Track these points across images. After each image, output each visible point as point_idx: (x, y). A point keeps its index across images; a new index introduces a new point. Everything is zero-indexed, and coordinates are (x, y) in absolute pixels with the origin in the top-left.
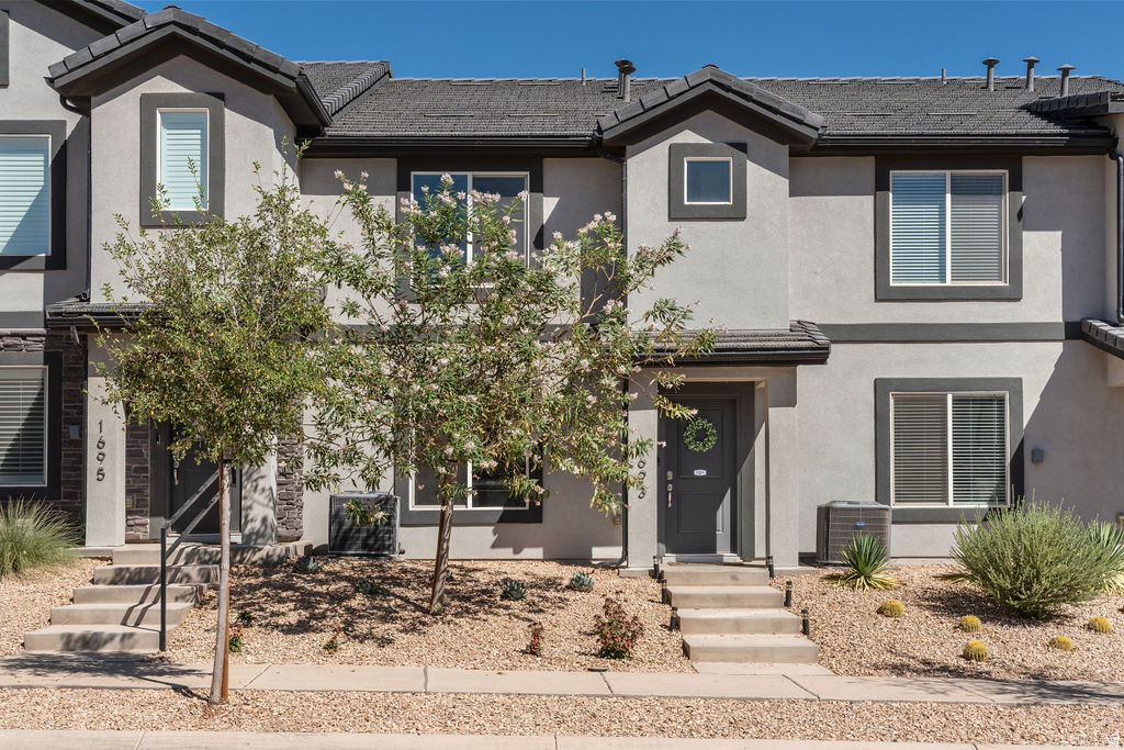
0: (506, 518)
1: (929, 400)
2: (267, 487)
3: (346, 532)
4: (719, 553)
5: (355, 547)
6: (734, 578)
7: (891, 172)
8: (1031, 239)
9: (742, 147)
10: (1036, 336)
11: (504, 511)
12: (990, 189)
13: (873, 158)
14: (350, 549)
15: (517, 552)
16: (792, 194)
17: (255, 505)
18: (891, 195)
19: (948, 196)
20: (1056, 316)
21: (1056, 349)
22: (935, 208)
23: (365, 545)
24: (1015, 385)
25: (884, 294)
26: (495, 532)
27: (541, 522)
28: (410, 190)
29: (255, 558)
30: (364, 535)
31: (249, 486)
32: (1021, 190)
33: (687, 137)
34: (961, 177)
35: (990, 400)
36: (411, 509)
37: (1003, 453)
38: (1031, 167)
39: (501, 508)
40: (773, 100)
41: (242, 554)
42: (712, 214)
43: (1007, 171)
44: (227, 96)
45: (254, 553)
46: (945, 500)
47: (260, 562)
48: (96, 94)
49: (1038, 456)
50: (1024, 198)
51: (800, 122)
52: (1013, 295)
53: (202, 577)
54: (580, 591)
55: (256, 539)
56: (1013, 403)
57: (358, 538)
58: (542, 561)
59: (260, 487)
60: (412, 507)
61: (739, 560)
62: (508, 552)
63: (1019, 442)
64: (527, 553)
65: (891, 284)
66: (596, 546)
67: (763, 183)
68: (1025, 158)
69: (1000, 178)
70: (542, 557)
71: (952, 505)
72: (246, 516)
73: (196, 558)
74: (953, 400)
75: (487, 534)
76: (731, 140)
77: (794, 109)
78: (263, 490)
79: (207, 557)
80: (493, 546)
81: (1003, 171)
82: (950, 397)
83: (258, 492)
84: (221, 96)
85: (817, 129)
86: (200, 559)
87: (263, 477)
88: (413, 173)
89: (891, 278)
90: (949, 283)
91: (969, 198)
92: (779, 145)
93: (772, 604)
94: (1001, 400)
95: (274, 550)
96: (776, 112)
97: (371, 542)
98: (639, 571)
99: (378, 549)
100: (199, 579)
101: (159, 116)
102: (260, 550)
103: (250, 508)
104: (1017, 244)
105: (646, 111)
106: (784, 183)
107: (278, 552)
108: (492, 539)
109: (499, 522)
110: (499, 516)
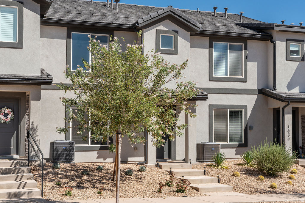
0: (101, 149)
1: (223, 111)
2: (39, 139)
3: (59, 154)
4: (165, 158)
5: (63, 159)
6: (182, 166)
7: (214, 42)
8: (249, 64)
9: (177, 32)
10: (251, 93)
11: (101, 146)
12: (239, 49)
13: (209, 37)
14: (60, 160)
15: (105, 159)
16: (191, 47)
18: (213, 49)
19: (228, 50)
20: (255, 87)
21: (255, 97)
22: (224, 54)
24: (245, 107)
25: (211, 79)
26: (98, 153)
30: (65, 155)
32: (247, 50)
33: (161, 27)
34: (232, 45)
35: (238, 111)
37: (241, 127)
38: (250, 43)
39: (100, 145)
40: (188, 18)
41: (31, 163)
42: (168, 52)
43: (243, 44)
44: (24, 3)
45: (35, 162)
46: (227, 141)
47: (37, 165)
49: (251, 128)
50: (248, 52)
51: (195, 26)
52: (245, 80)
53: (28, 171)
54: (143, 172)
56: (245, 112)
57: (63, 156)
61: (171, 161)
62: (102, 160)
63: (246, 124)
64: (108, 160)
65: (214, 76)
66: (129, 157)
67: (183, 43)
68: (248, 40)
69: (241, 46)
70: (112, 161)
71: (229, 143)
73: (19, 164)
74: (230, 111)
75: (95, 154)
76: (174, 30)
77: (194, 22)
79: (22, 164)
80: (97, 158)
81: (242, 44)
82: (229, 110)
84: (22, 3)
85: (200, 28)
86: (20, 165)
87: (37, 136)
88: (72, 33)
89: (213, 74)
90: (228, 76)
91: (233, 51)
92: (187, 32)
93: (201, 174)
94: (241, 111)
96: (189, 22)
97: (67, 157)
98: (152, 165)
100: (27, 172)
104: (246, 65)
105: (152, 19)
106: (188, 44)
108: (97, 155)
109: (99, 150)
110: (99, 148)
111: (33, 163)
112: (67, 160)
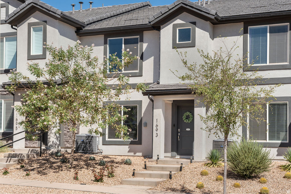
0: (132, 143)
7: (249, 27)
9: (194, 23)
12: (283, 31)
13: (243, 23)
14: (79, 151)
15: (135, 154)
17: (51, 137)
18: (249, 35)
19: (268, 34)
23: (83, 150)
24: (290, 99)
27: (141, 144)
28: (107, 44)
29: (49, 152)
30: (83, 147)
31: (50, 132)
33: (178, 21)
34: (273, 27)
35: (283, 104)
36: (106, 140)
39: (130, 140)
41: (46, 151)
42: (185, 46)
43: (289, 24)
44: (47, 22)
45: (49, 151)
46: (266, 139)
48: (18, 24)
52: (290, 67)
55: (51, 147)
56: (290, 105)
58: (141, 156)
59: (52, 132)
60: (107, 139)
62: (132, 154)
64: (138, 154)
65: (248, 66)
67: (201, 34)
69: (287, 26)
70: (141, 155)
71: (268, 141)
72: (49, 141)
75: (126, 148)
76: (191, 21)
78: (53, 133)
80: (129, 152)
81: (287, 24)
82: (268, 104)
83: (52, 134)
84: (46, 22)
88: (108, 39)
89: (248, 63)
90: (268, 64)
91: (276, 34)
92: (206, 22)
95: (54, 150)
99: (86, 151)
101: (32, 29)
102: (51, 150)
103: (50, 138)
105: (163, 14)
107: (55, 151)
108: (128, 149)
109: (130, 144)
110: (130, 142)
111: (48, 151)
112: (84, 151)
